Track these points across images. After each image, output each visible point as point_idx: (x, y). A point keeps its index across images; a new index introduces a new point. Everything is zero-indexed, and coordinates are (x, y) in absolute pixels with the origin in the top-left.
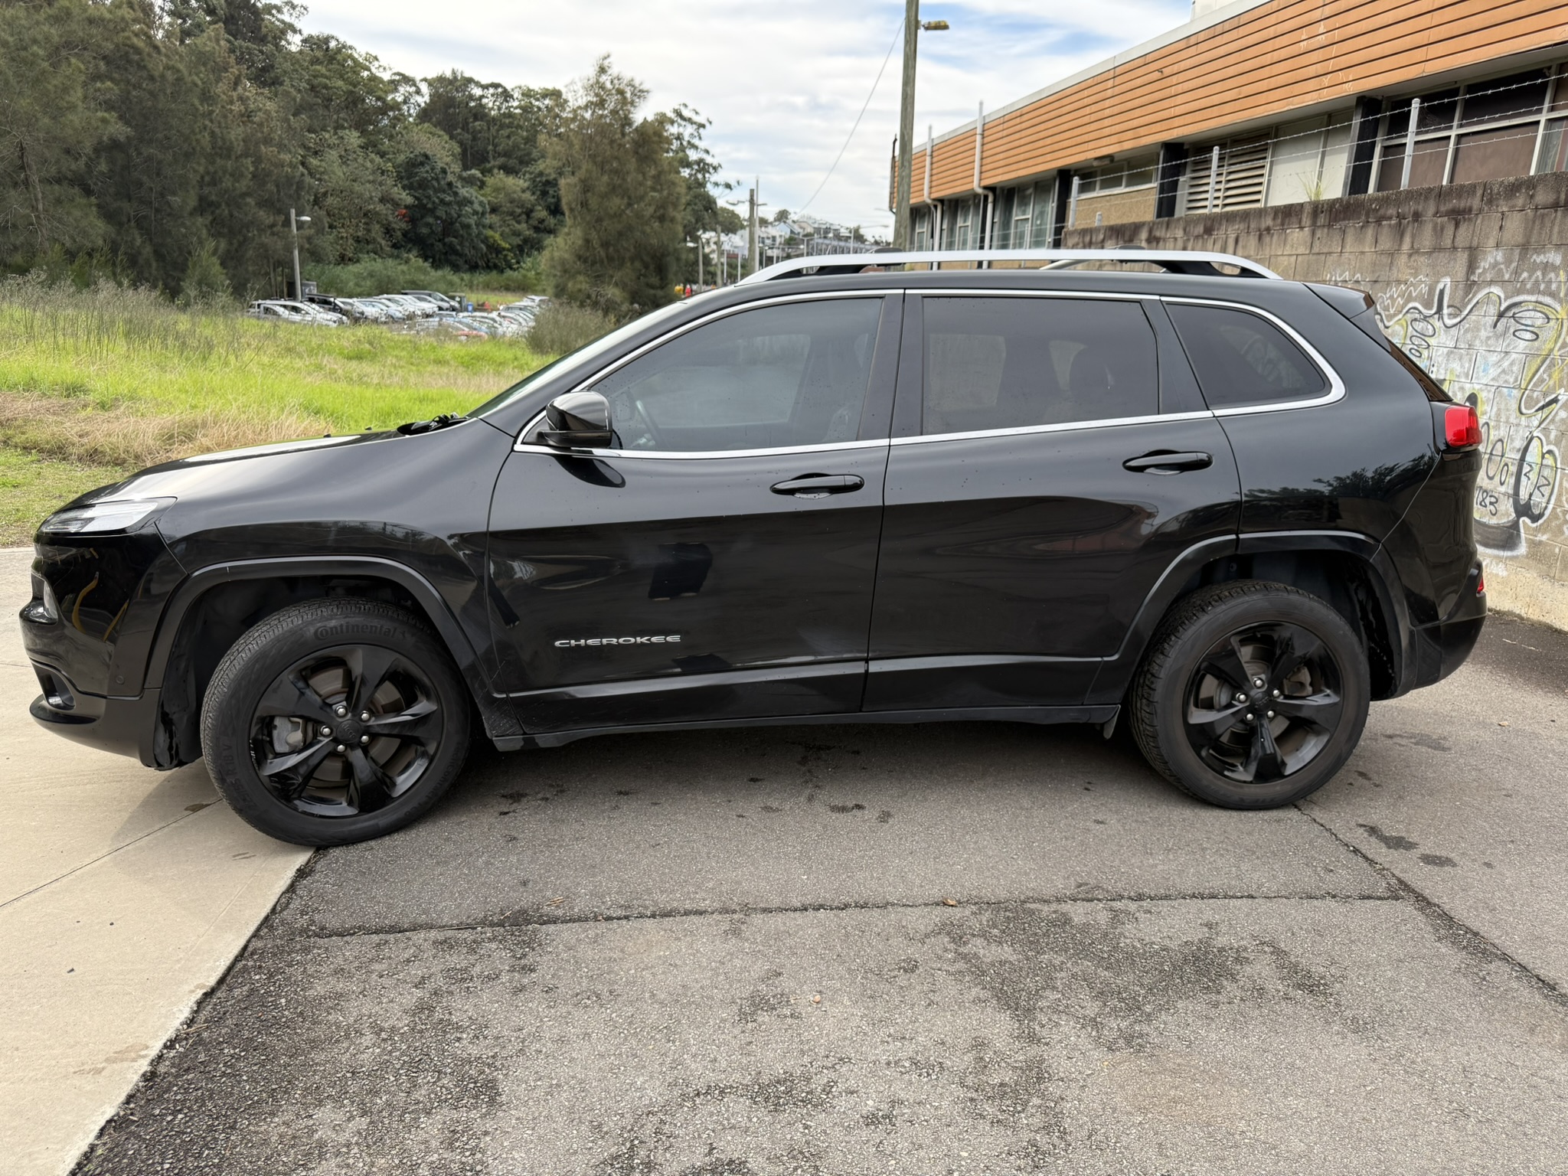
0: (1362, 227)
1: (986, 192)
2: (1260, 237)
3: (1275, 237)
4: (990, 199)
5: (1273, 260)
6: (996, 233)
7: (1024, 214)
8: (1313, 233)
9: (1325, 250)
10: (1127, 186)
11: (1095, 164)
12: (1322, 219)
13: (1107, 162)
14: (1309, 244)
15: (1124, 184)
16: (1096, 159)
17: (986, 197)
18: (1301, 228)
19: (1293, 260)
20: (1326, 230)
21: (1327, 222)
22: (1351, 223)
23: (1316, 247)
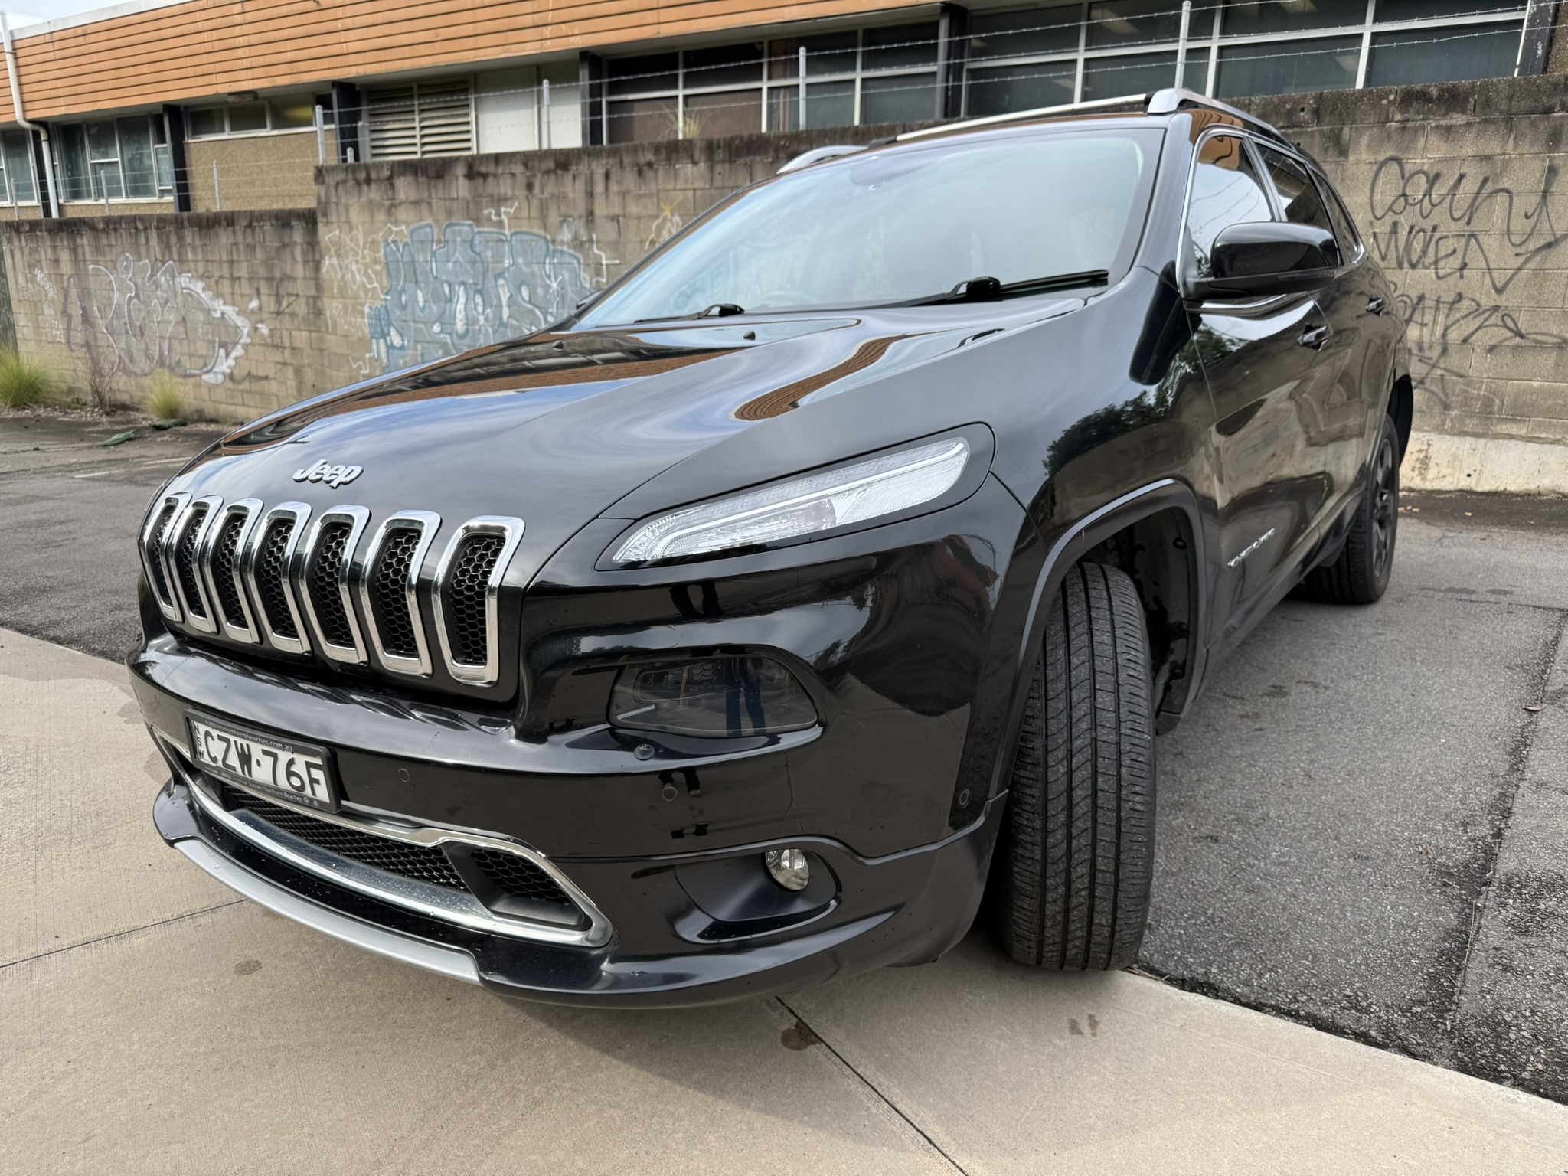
0: (772, 163)
1: (36, 128)
2: (640, 172)
3: (661, 173)
4: (43, 136)
5: (662, 194)
6: (59, 179)
7: (106, 155)
8: (711, 168)
9: (731, 184)
10: (274, 127)
11: (231, 99)
12: (720, 155)
13: (249, 99)
14: (708, 177)
15: (269, 124)
16: (230, 94)
17: (36, 135)
18: (695, 163)
19: (690, 194)
20: (727, 166)
21: (727, 158)
22: (758, 158)
23: (718, 181)
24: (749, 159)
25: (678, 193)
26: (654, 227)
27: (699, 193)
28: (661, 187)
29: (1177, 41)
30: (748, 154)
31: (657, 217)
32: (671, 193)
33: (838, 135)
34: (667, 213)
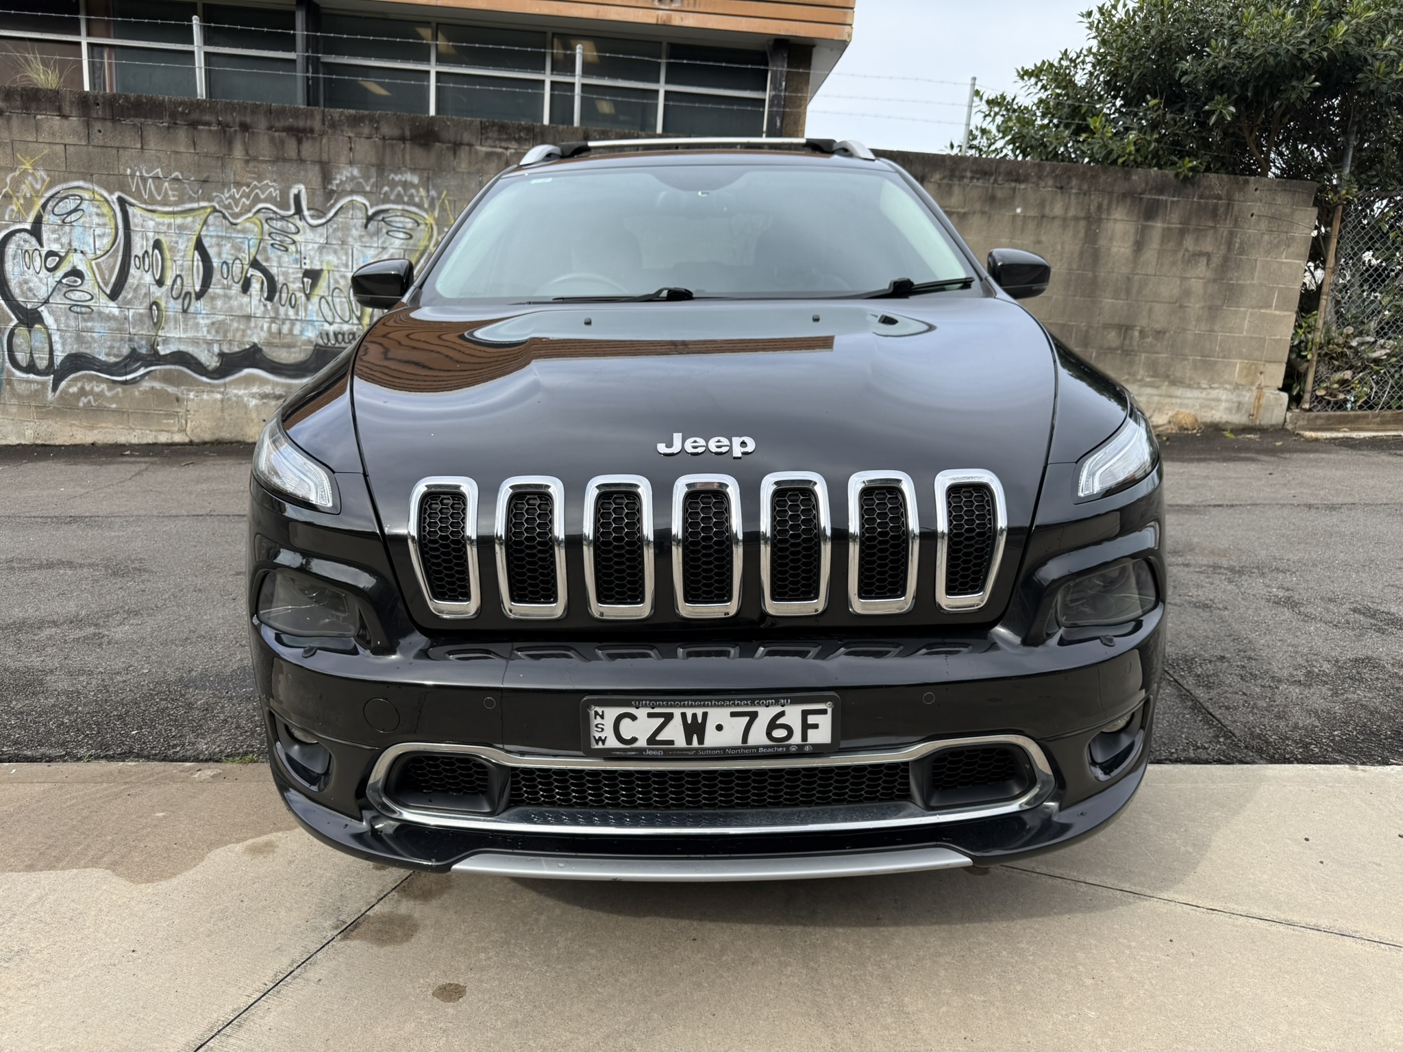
19: (59, 148)
20: (109, 124)
21: (108, 115)
22: (150, 122)
23: (98, 139)
24: (138, 121)
25: (42, 146)
26: (8, 180)
27: (71, 149)
28: (17, 137)
29: (574, 76)
30: (137, 116)
31: (13, 170)
32: (31, 145)
33: (249, 111)
34: (28, 166)
